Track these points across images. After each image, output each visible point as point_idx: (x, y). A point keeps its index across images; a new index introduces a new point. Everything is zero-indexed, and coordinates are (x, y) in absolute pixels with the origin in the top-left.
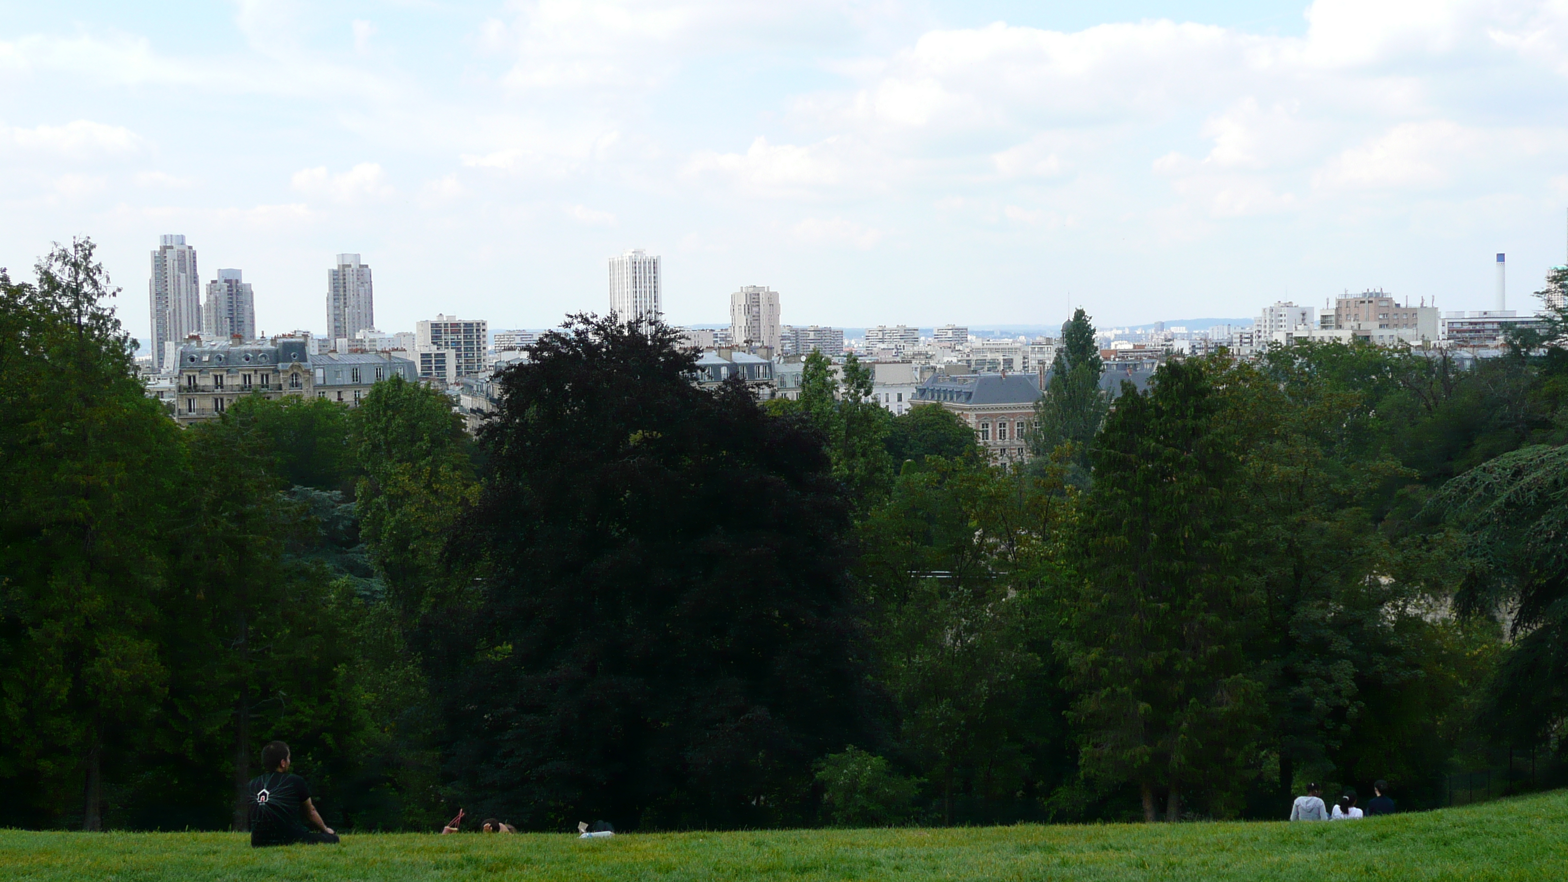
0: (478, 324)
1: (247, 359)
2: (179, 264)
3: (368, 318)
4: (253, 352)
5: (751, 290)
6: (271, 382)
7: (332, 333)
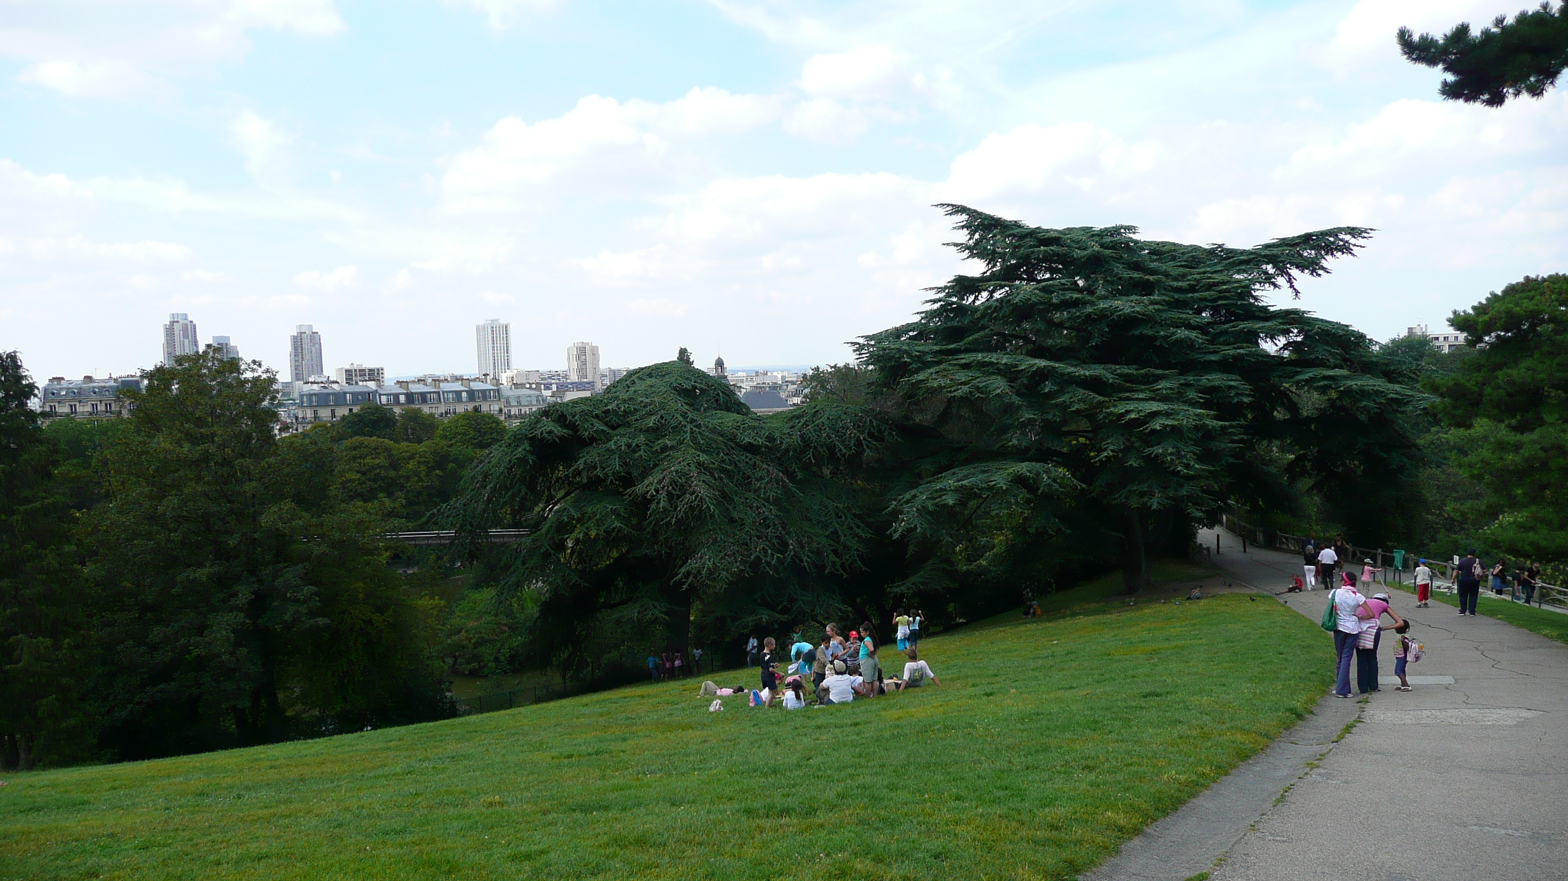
0: (378, 370)
1: (95, 393)
2: (183, 334)
3: (319, 367)
4: (99, 388)
5: (580, 345)
6: (113, 409)
7: (294, 378)
